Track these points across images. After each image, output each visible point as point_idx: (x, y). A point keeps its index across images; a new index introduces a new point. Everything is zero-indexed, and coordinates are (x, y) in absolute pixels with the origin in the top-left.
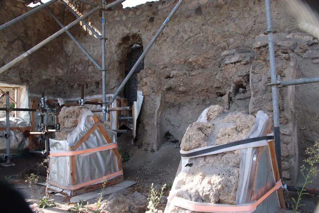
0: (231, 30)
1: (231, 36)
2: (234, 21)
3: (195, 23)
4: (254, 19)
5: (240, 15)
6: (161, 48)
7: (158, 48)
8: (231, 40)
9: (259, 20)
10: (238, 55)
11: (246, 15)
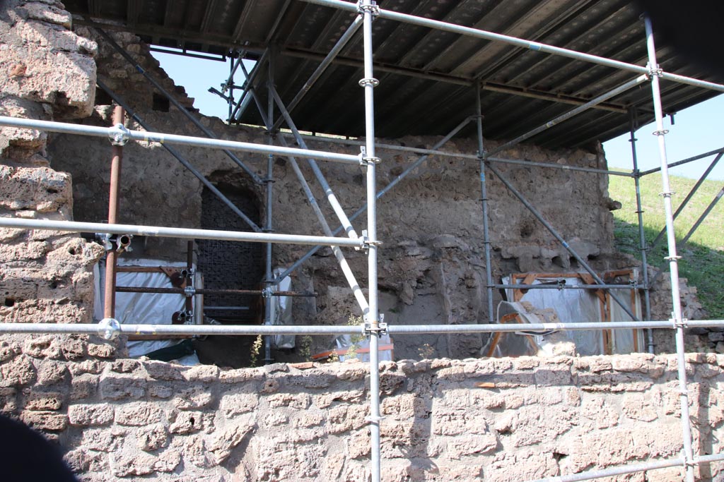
0: (395, 215)
1: (394, 222)
2: (399, 207)
3: (353, 192)
4: (418, 212)
5: (406, 202)
6: (297, 210)
7: (294, 209)
8: (395, 227)
9: (423, 214)
10: (419, 248)
11: (412, 206)
